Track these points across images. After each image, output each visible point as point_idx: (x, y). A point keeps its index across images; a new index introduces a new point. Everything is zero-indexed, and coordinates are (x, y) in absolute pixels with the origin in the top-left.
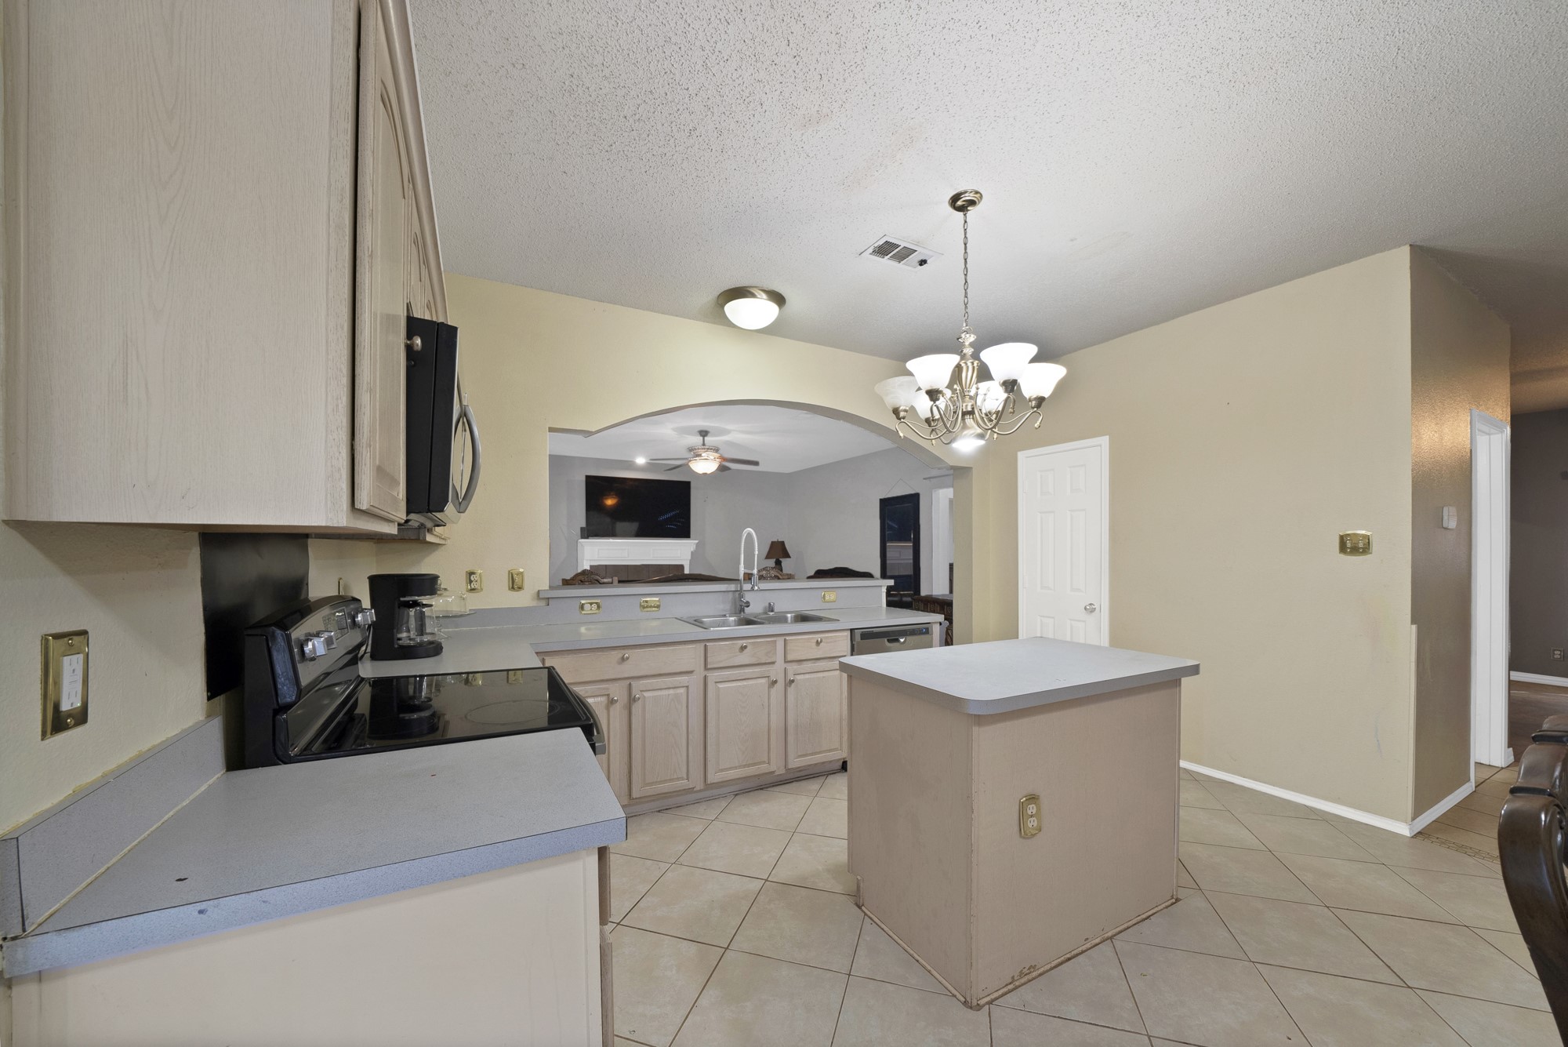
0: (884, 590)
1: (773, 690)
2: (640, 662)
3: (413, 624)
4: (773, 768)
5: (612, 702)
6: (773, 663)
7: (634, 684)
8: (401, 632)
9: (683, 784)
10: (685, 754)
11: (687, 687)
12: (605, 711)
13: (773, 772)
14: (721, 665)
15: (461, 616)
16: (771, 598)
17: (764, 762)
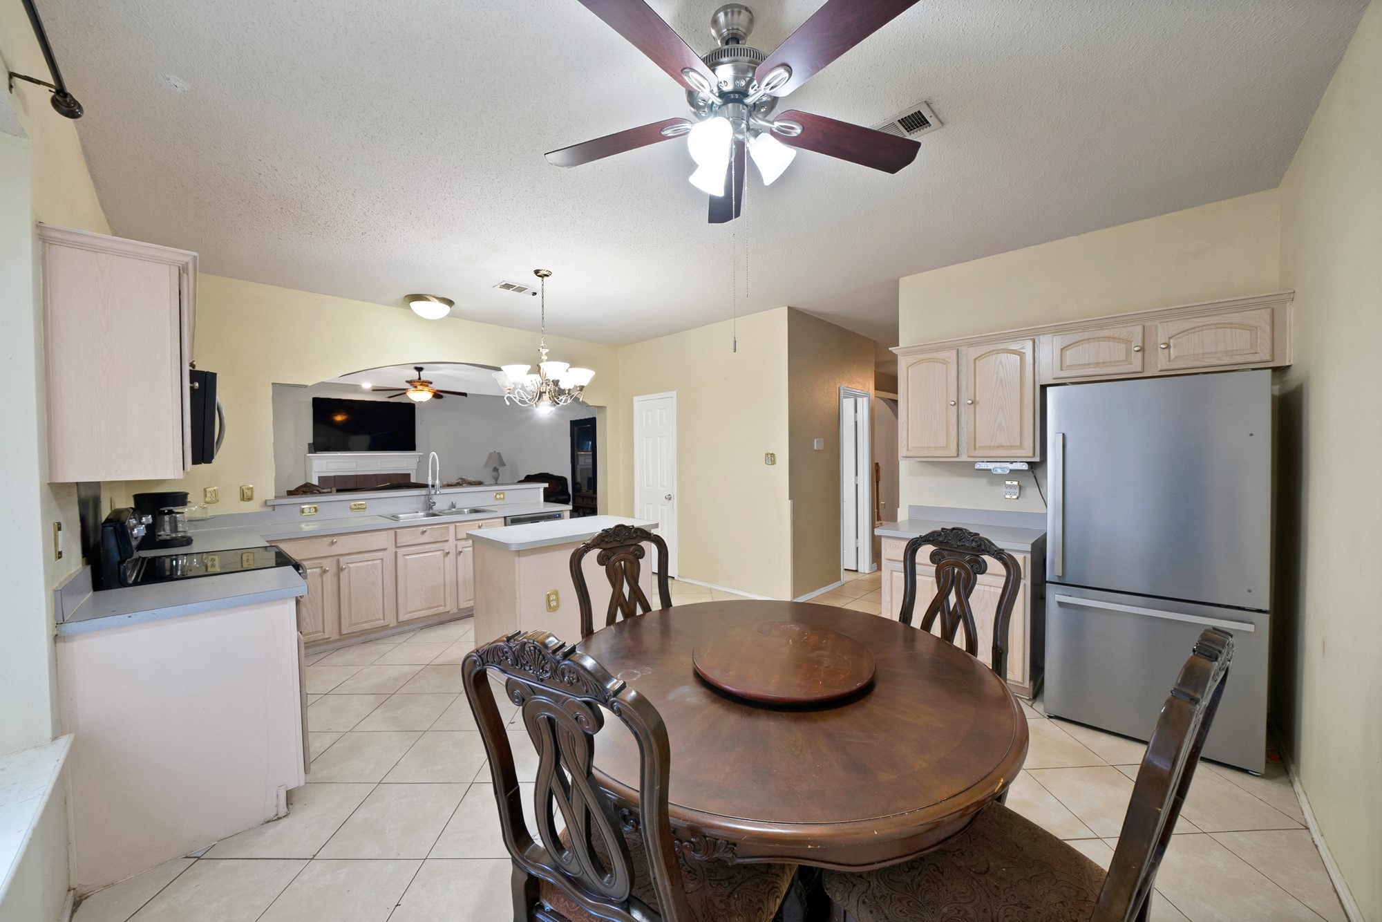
0: (542, 490)
1: (447, 559)
2: (344, 545)
3: (167, 527)
4: (447, 609)
5: (325, 572)
6: (447, 541)
7: (341, 559)
8: (160, 531)
9: (381, 623)
10: (382, 603)
11: (382, 559)
12: (320, 579)
13: (449, 612)
14: (404, 544)
15: (203, 520)
16: (454, 499)
17: (441, 606)
